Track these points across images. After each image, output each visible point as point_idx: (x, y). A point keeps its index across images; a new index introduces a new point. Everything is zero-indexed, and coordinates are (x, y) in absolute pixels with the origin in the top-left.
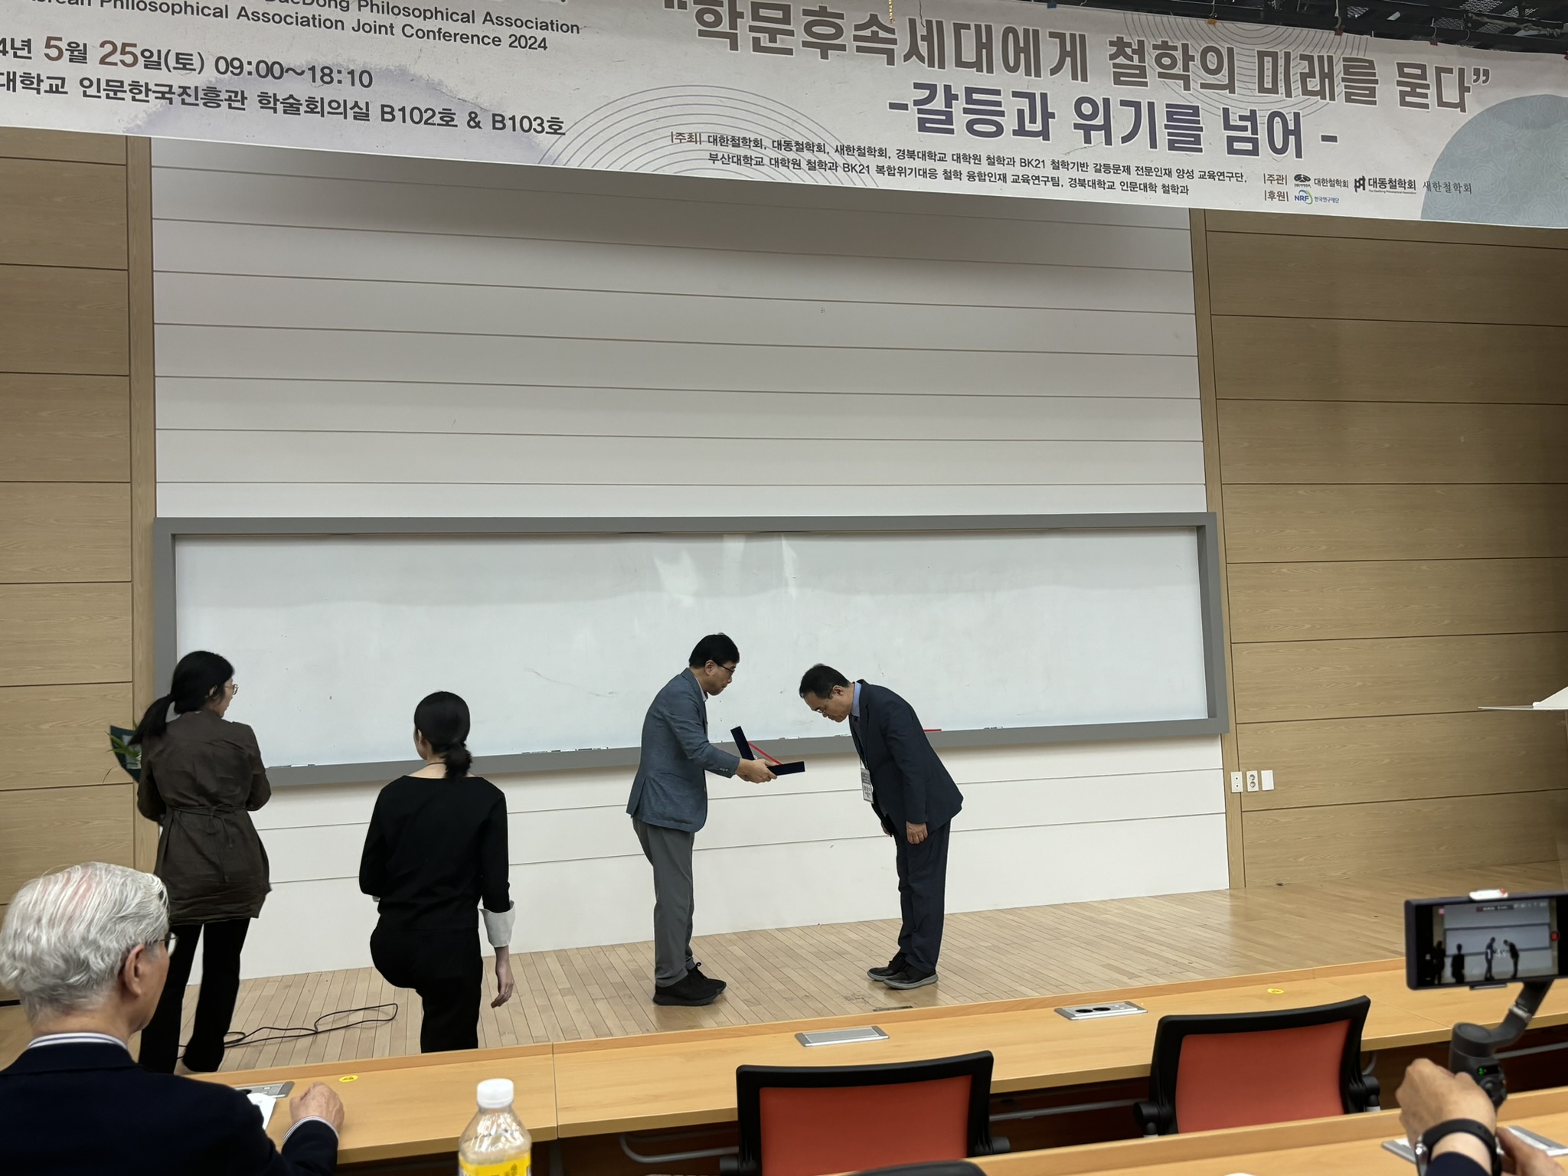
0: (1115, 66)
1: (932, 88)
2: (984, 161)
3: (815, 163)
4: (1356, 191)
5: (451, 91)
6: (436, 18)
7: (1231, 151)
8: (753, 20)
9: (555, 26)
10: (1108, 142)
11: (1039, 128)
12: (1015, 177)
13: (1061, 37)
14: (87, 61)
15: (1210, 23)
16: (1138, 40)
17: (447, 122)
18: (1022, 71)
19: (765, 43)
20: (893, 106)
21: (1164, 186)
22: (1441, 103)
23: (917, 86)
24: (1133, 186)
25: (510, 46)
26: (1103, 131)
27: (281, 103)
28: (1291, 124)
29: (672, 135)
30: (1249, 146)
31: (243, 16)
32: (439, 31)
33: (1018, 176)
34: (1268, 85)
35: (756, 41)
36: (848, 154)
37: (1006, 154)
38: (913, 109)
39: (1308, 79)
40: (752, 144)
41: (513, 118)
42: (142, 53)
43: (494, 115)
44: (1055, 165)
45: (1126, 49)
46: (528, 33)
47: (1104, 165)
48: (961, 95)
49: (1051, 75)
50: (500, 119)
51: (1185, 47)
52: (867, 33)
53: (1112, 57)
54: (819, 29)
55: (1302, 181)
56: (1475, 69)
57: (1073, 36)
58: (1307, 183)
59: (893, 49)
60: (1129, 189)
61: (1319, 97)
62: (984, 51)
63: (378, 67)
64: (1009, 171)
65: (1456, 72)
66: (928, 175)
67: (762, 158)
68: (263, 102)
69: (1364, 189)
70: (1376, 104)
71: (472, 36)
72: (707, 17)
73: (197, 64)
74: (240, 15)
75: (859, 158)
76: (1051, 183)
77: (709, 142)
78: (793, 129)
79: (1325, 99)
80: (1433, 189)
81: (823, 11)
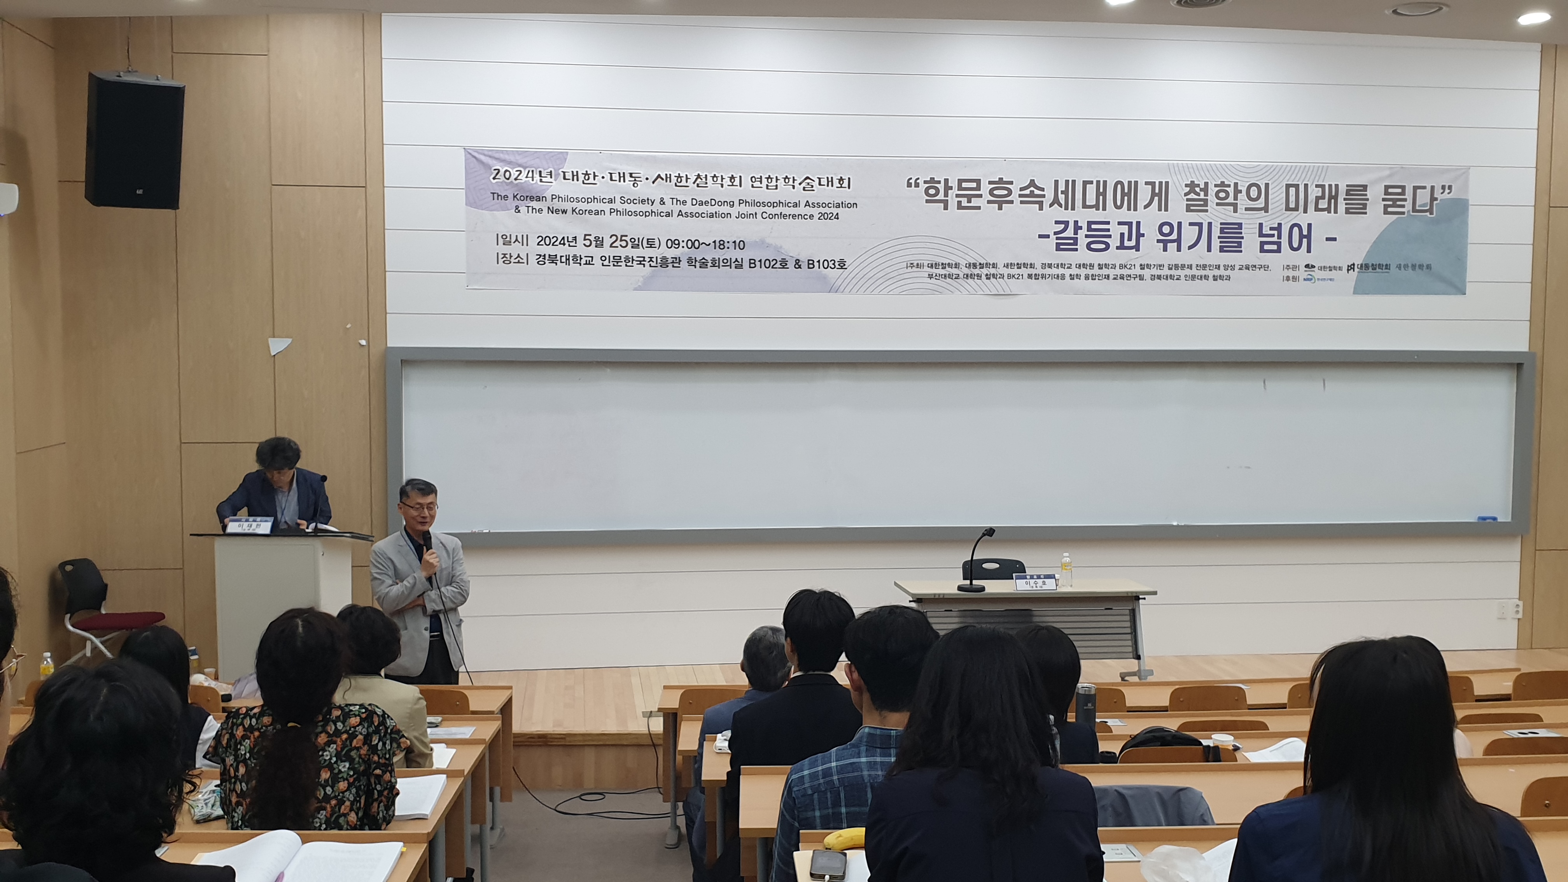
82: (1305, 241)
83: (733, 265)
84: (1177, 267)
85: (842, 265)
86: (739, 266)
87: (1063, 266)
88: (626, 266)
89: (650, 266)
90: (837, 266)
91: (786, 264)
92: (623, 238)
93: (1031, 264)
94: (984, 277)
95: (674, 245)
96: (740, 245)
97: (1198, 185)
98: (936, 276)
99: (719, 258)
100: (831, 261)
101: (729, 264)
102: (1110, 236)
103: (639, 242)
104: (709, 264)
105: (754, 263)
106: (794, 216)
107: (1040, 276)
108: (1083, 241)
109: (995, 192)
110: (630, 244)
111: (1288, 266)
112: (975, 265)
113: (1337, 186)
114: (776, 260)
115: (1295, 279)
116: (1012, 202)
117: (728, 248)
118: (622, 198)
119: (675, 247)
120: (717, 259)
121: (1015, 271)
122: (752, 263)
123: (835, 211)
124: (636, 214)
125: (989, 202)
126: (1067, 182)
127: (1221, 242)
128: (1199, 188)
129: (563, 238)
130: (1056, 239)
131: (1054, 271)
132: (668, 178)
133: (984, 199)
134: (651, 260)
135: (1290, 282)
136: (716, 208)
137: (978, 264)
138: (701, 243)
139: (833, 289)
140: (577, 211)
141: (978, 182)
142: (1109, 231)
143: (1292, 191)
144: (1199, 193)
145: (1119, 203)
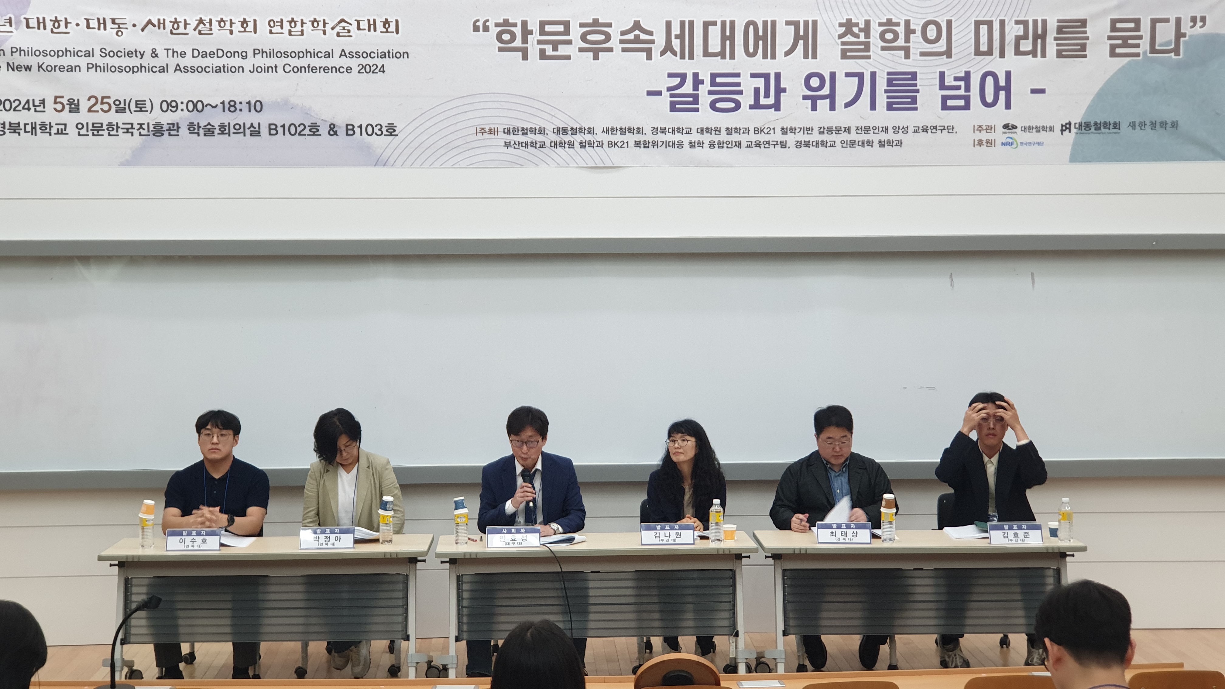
82: (1002, 94)
83: (248, 132)
84: (830, 130)
85: (391, 130)
86: (256, 133)
87: (680, 130)
88: (109, 135)
89: (140, 135)
90: (385, 133)
91: (318, 130)
92: (105, 100)
93: (638, 129)
94: (577, 145)
95: (170, 108)
96: (257, 106)
97: (857, 25)
98: (515, 143)
99: (229, 124)
100: (376, 126)
101: (242, 130)
102: (740, 92)
103: (125, 105)
104: (217, 131)
105: (275, 129)
106: (326, 70)
107: (651, 144)
108: (705, 99)
109: (589, 37)
110: (113, 107)
111: (980, 126)
112: (565, 131)
113: (1044, 22)
114: (304, 125)
115: (989, 143)
116: (611, 50)
117: (241, 110)
118: (103, 50)
119: (171, 110)
120: (227, 124)
121: (617, 137)
122: (273, 129)
123: (379, 62)
124: (120, 69)
125: (581, 50)
126: (682, 23)
127: (888, 97)
128: (857, 29)
129: (28, 101)
130: (670, 97)
131: (669, 137)
132: (161, 24)
133: (575, 47)
134: (141, 128)
135: (984, 147)
136: (224, 61)
137: (569, 129)
138: (205, 104)
139: (380, 162)
140: (44, 67)
141: (566, 24)
142: (740, 86)
143: (984, 29)
144: (859, 35)
145: (751, 50)
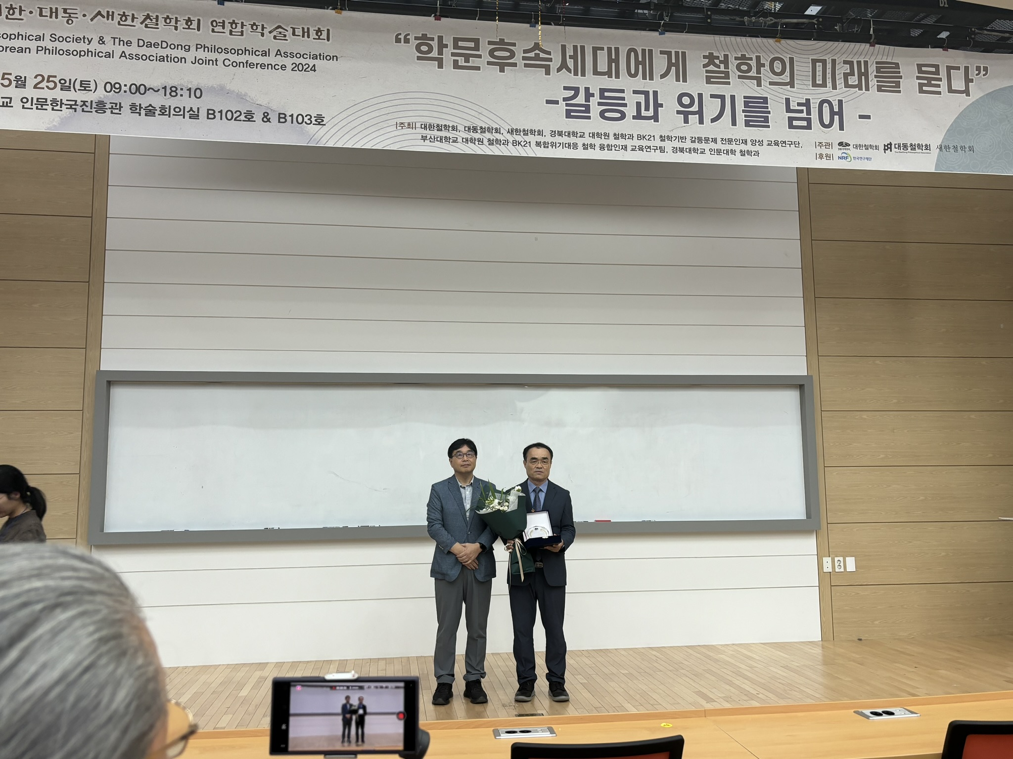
0: (707, 72)
1: (577, 90)
2: (612, 137)
3: (493, 141)
4: (885, 152)
5: (252, 100)
6: (245, 54)
7: (791, 126)
8: (454, 49)
9: (322, 57)
10: (701, 122)
11: (651, 114)
12: (633, 147)
13: (669, 54)
14: (26, 87)
15: (776, 41)
16: (724, 55)
17: (249, 119)
18: (640, 76)
19: (461, 63)
20: (548, 102)
21: (741, 151)
22: (950, 90)
23: (566, 88)
24: (719, 152)
25: (292, 70)
26: (698, 115)
27: (144, 109)
28: (836, 108)
29: (397, 124)
30: (804, 123)
31: (123, 56)
32: (247, 63)
33: (636, 146)
34: (819, 81)
35: (455, 62)
36: (516, 134)
37: (627, 132)
38: (562, 104)
39: (849, 77)
40: (450, 129)
41: (292, 116)
42: (60, 82)
43: (280, 114)
44: (662, 138)
45: (715, 60)
46: (303, 61)
47: (698, 137)
48: (597, 94)
49: (661, 79)
50: (283, 116)
51: (758, 58)
52: (532, 55)
53: (705, 66)
54: (498, 53)
55: (844, 146)
56: (976, 66)
57: (677, 53)
58: (847, 147)
59: (550, 65)
60: (716, 153)
61: (857, 89)
62: (613, 64)
63: (207, 86)
64: (629, 143)
65: (962, 70)
66: (572, 147)
67: (457, 138)
68: (133, 109)
69: (891, 151)
70: (900, 93)
71: (268, 65)
72: (423, 48)
73: (93, 87)
74: (121, 56)
75: (524, 137)
76: (659, 150)
77: (421, 128)
78: (479, 119)
79: (862, 90)
80: (944, 150)
81: (502, 41)
